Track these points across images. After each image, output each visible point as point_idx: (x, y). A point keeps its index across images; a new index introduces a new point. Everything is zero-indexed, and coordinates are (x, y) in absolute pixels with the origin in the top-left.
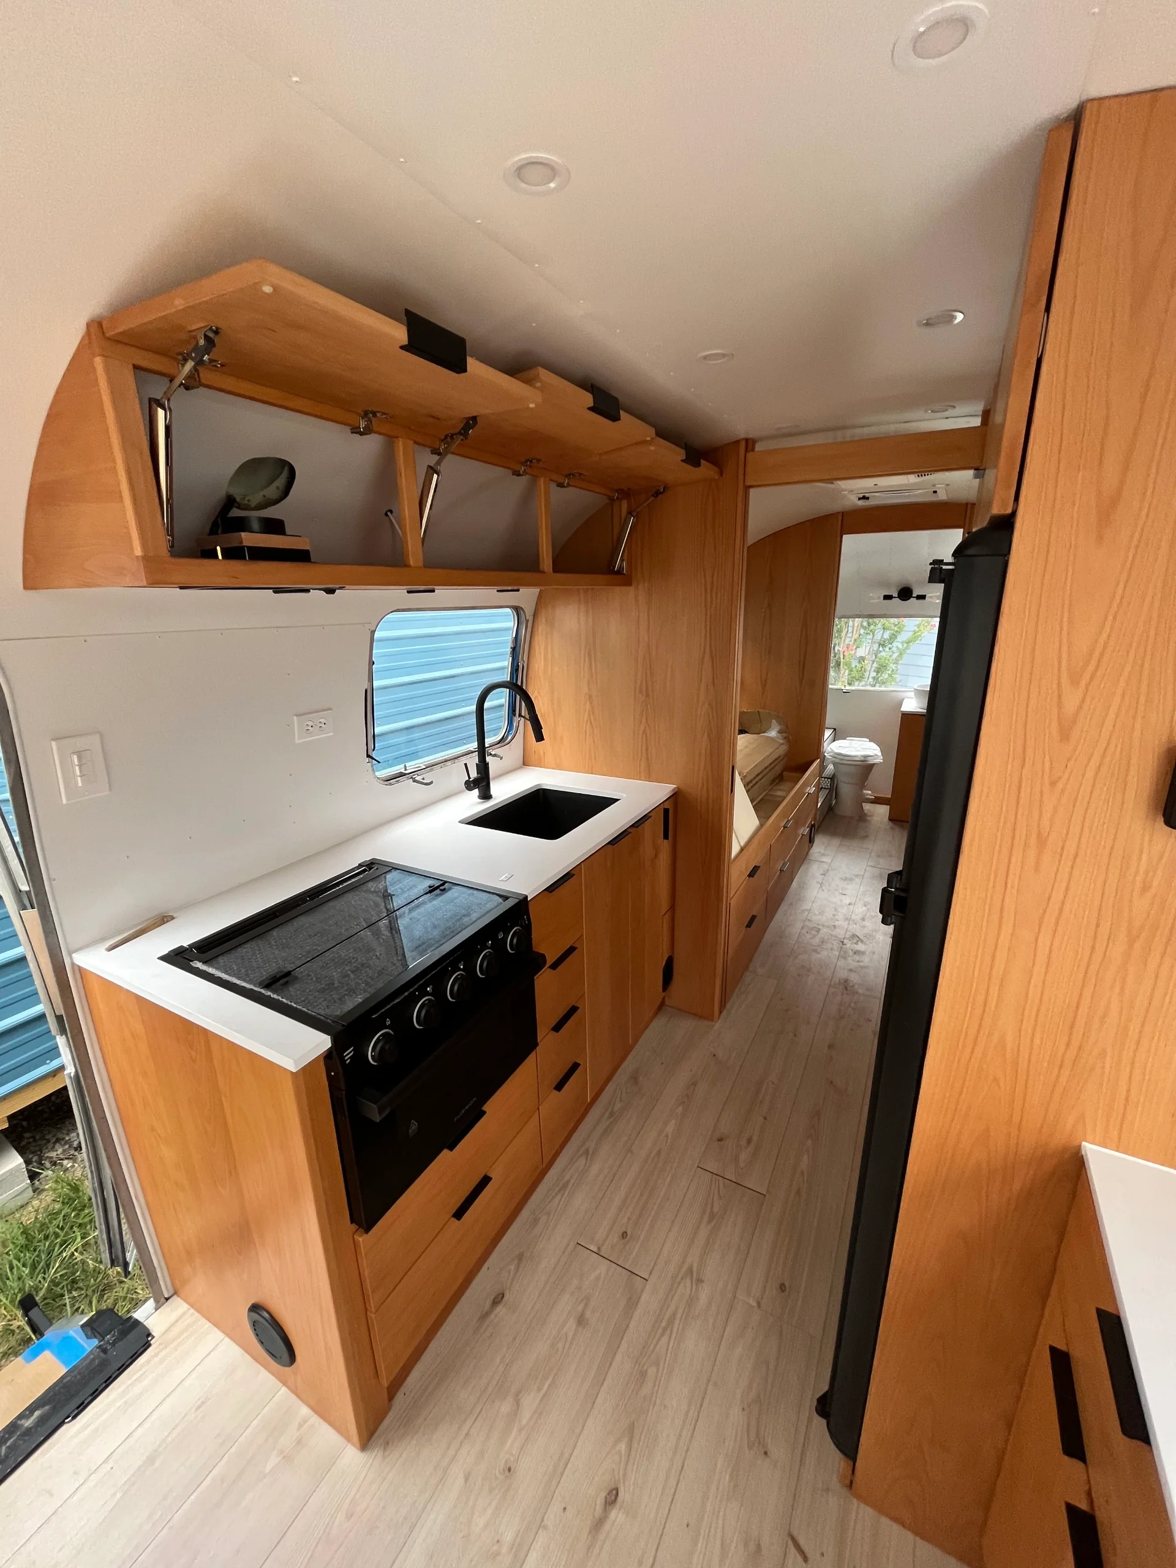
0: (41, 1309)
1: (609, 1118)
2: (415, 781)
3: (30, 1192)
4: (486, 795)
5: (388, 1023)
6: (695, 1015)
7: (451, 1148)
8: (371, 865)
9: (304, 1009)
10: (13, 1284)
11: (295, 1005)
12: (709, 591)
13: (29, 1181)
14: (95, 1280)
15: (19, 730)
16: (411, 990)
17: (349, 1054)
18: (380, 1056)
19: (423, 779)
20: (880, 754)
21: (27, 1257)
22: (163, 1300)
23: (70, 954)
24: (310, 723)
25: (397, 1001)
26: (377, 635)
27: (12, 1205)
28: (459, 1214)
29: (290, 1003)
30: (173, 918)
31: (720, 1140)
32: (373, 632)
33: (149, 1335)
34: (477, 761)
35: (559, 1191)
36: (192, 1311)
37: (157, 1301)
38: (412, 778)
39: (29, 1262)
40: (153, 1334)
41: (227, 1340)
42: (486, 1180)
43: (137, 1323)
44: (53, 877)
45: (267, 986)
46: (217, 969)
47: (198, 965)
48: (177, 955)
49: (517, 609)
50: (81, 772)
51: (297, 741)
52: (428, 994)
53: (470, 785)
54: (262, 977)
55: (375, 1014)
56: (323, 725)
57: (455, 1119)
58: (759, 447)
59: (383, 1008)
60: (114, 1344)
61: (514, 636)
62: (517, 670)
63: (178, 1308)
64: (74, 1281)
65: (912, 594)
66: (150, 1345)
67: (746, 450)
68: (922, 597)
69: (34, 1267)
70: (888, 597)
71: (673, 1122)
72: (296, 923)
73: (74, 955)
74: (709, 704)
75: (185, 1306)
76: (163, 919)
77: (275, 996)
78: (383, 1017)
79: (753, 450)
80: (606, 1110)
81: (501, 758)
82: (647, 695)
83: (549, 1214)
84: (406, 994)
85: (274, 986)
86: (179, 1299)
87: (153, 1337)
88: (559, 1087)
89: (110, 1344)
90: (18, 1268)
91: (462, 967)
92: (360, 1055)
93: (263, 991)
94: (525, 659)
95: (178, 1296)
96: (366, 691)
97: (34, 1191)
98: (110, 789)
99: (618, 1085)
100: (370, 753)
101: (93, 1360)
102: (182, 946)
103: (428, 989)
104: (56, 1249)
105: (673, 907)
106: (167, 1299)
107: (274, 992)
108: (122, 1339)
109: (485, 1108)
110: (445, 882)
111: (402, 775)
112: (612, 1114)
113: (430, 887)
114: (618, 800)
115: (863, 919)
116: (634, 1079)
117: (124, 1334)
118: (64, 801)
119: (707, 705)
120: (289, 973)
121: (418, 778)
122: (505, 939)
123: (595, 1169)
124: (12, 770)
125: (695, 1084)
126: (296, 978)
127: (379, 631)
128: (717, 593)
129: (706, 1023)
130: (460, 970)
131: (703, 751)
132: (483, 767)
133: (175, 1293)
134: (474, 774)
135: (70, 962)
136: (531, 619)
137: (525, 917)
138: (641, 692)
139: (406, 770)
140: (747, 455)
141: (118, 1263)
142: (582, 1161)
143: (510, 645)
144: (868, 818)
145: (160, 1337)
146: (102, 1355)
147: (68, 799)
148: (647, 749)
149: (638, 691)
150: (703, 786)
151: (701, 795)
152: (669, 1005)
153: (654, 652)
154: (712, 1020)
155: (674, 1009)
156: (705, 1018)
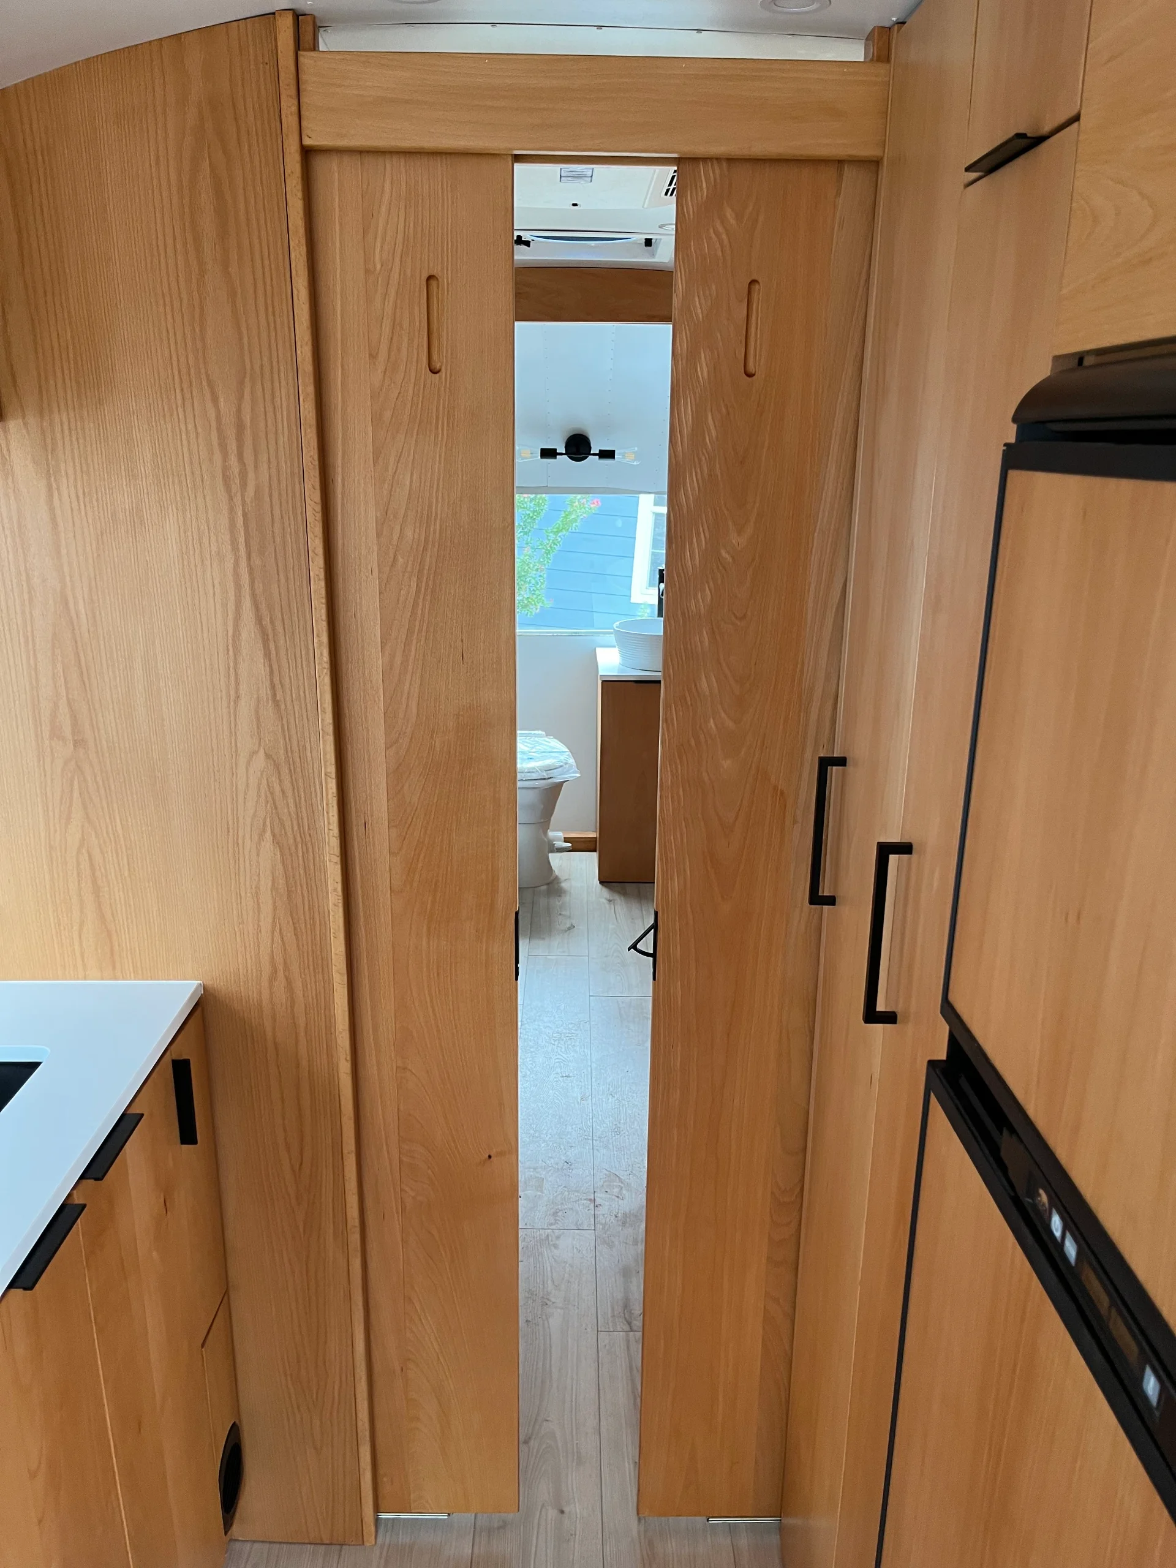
12: (232, 446)
20: (572, 761)
58: (327, 42)
65: (590, 448)
67: (298, 47)
68: (607, 454)
70: (548, 453)
74: (268, 756)
79: (315, 47)
105: (225, 1297)
115: (617, 1131)
119: (260, 761)
128: (256, 453)
131: (266, 883)
140: (301, 60)
144: (563, 885)
148: (97, 891)
149: (46, 734)
150: (275, 971)
151: (271, 994)
152: (240, 1539)
153: (83, 616)
154: (361, 1543)
155: (257, 1546)
156: (342, 1545)
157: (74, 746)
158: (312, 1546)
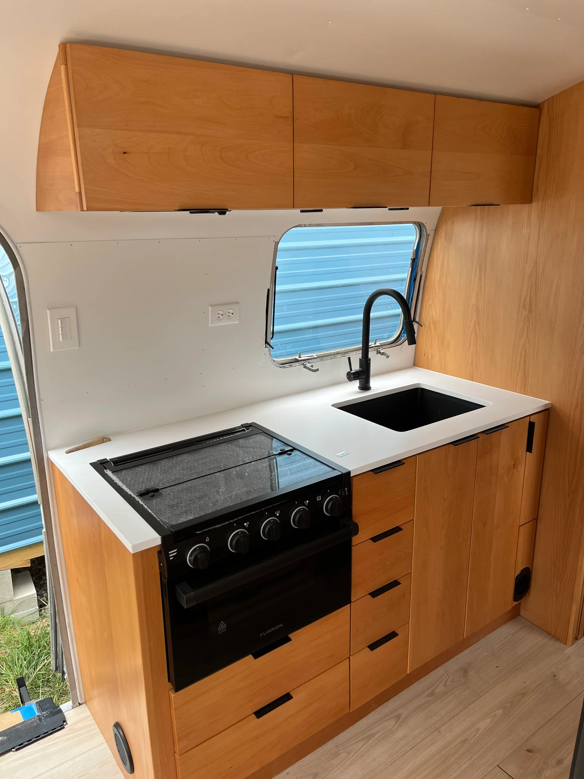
0: (27, 689)
1: (428, 696)
2: (305, 367)
3: (37, 616)
4: (365, 387)
5: (207, 540)
6: (549, 634)
7: (256, 656)
8: (248, 426)
9: (155, 515)
10: (17, 669)
11: (150, 511)
13: (38, 607)
14: (59, 685)
15: (30, 301)
16: (232, 521)
17: (173, 553)
18: (195, 561)
19: (312, 366)
21: (27, 655)
22: (77, 704)
23: (47, 451)
24: (221, 312)
25: (217, 526)
26: (280, 246)
27: (26, 620)
28: (259, 713)
29: (148, 510)
30: (110, 440)
31: (529, 751)
32: (277, 243)
33: (65, 721)
34: (360, 356)
35: (364, 739)
36: (92, 718)
37: (74, 703)
38: (303, 364)
39: (28, 659)
40: (67, 722)
41: (106, 745)
42: (287, 697)
43: (60, 711)
44: (42, 398)
45: (141, 495)
46: (118, 477)
47: (109, 472)
48: (101, 464)
49: (420, 226)
50: (62, 333)
51: (210, 325)
52: (244, 527)
53: (352, 376)
54: (141, 489)
55: (198, 531)
56: (231, 315)
57: (261, 635)
59: (206, 528)
60: (46, 717)
61: (415, 249)
62: (415, 279)
63: (84, 711)
64: (48, 681)
66: (64, 728)
69: (29, 663)
71: (488, 721)
72: (179, 458)
73: (49, 452)
75: (89, 713)
76: (104, 440)
77: (141, 502)
78: (205, 534)
80: (428, 689)
81: (388, 357)
82: (530, 311)
83: (349, 753)
84: (226, 523)
85: (144, 497)
86: (86, 707)
87: (67, 724)
88: (373, 647)
89: (44, 717)
90: (22, 660)
91: (278, 515)
92: (181, 556)
93: (136, 498)
94: (424, 269)
95: (86, 705)
96: (269, 290)
97: (40, 615)
98: (79, 347)
99: (446, 671)
100: (268, 340)
101: (33, 722)
102: (106, 459)
103: (245, 524)
104: (43, 656)
105: (535, 520)
106: (80, 704)
107: (143, 500)
108: (50, 717)
109: (291, 636)
110: (294, 449)
111: (297, 361)
112: (432, 694)
113: (281, 450)
114: (484, 406)
116: (465, 671)
117: (53, 714)
118: (52, 350)
120: (157, 490)
121: (308, 365)
122: (322, 502)
123: (399, 734)
124: (25, 326)
125: (523, 695)
126: (161, 494)
127: (281, 242)
129: (559, 644)
130: (276, 516)
132: (365, 362)
133: (85, 703)
134: (356, 367)
135: (47, 456)
136: (432, 233)
137: (346, 489)
138: (524, 307)
139: (300, 357)
141: (60, 670)
142: (393, 722)
143: (411, 256)
145: (71, 726)
146: (38, 721)
147: (54, 349)
148: (525, 363)
149: (521, 306)
150: (577, 405)
151: (574, 414)
152: (523, 617)
153: (541, 268)
154: (565, 643)
155: (528, 622)
156: (558, 640)
157: (529, 312)
158: (547, 634)
